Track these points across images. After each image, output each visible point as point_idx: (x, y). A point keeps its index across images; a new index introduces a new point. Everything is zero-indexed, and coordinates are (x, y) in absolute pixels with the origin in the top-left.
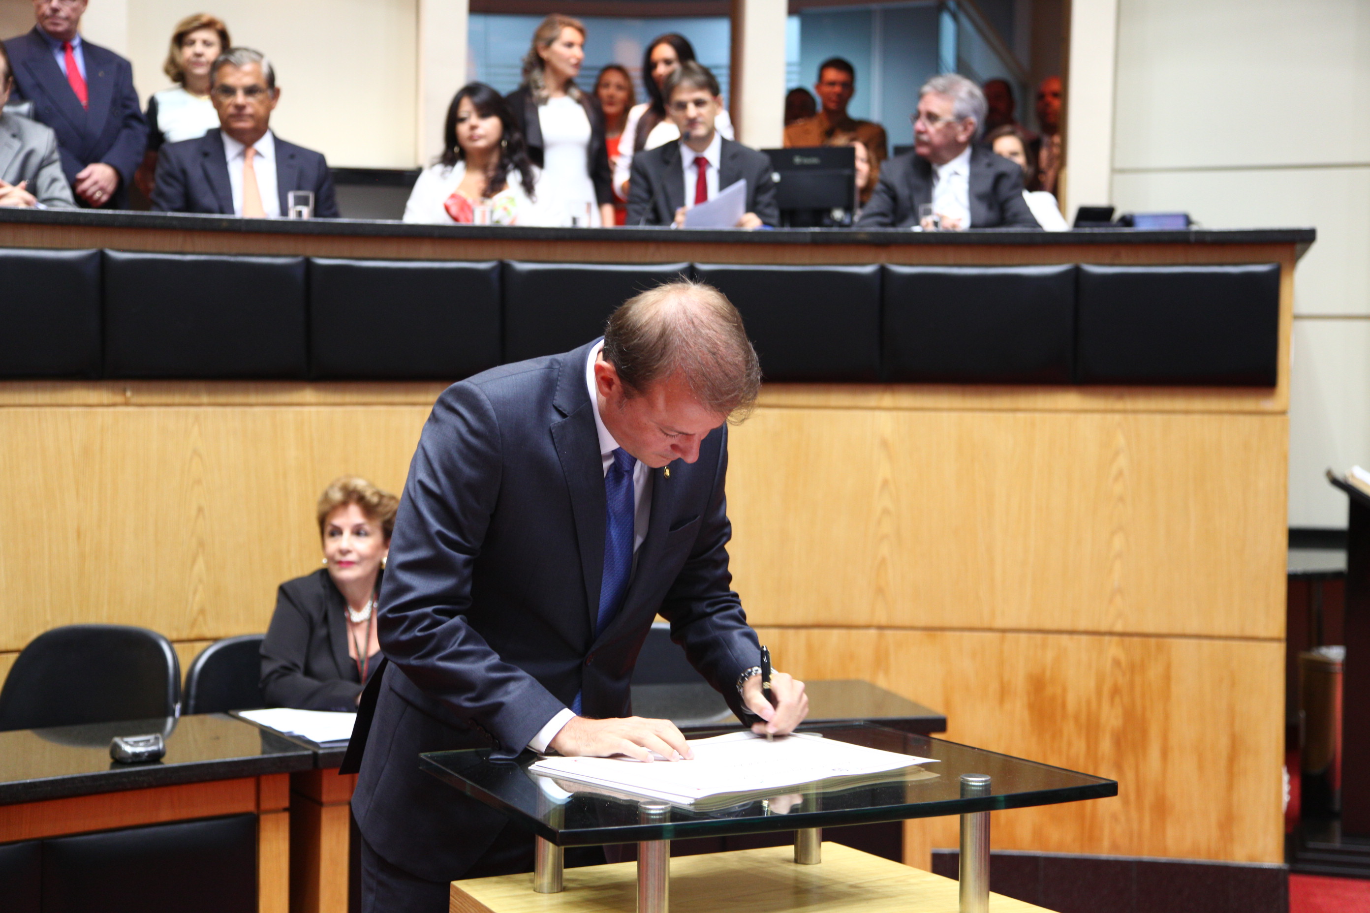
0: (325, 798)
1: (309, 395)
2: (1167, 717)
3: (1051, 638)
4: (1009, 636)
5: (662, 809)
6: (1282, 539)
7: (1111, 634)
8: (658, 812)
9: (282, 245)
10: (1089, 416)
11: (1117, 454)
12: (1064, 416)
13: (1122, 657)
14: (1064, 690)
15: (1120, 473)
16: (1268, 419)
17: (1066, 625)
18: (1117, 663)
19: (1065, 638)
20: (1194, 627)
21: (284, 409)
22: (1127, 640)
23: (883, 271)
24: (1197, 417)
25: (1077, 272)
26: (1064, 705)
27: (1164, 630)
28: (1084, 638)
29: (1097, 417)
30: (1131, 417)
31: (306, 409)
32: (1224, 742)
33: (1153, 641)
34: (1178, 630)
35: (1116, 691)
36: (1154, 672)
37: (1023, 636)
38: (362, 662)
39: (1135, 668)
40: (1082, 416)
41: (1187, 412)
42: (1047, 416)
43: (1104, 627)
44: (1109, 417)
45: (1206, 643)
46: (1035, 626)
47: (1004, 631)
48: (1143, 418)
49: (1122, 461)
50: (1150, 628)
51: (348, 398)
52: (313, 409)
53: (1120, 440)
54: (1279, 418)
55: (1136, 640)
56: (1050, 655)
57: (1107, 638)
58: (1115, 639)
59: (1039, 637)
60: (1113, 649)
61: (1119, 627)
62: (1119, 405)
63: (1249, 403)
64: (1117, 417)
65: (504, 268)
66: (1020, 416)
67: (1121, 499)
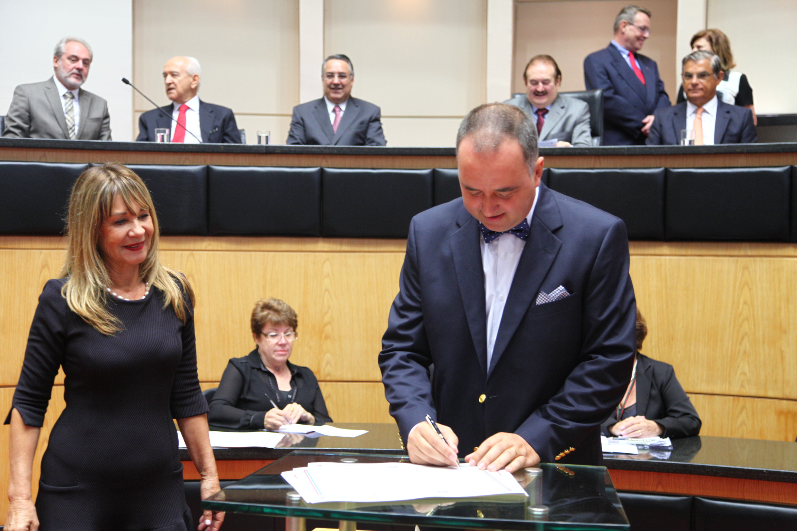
1: (665, 249)
9: (652, 161)
21: (649, 257)
31: (663, 258)
51: (689, 252)
52: (667, 258)
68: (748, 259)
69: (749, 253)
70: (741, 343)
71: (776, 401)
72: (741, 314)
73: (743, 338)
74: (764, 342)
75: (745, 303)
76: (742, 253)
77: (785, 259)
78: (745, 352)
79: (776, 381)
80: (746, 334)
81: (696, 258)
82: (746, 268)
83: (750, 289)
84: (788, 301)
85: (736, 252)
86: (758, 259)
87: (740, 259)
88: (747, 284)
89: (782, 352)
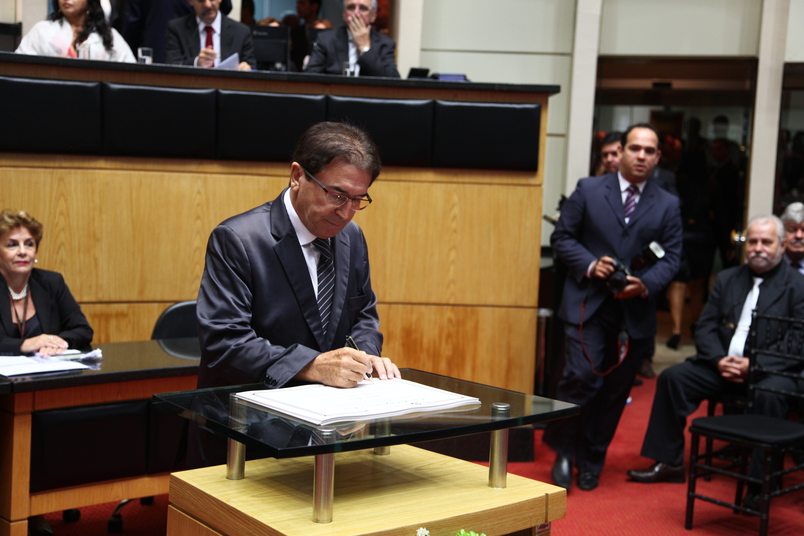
0: (16, 411)
2: (475, 349)
3: (416, 308)
4: (393, 306)
5: (331, 432)
6: (537, 253)
7: (448, 305)
8: (328, 434)
10: (439, 185)
11: (453, 206)
12: (426, 185)
13: (453, 317)
14: (422, 336)
15: (455, 217)
16: (533, 189)
17: (424, 300)
18: (450, 321)
19: (423, 308)
20: (491, 300)
22: (456, 308)
23: (327, 99)
24: (496, 187)
25: (434, 104)
26: (421, 343)
27: (475, 302)
28: (433, 308)
29: (443, 185)
30: (461, 186)
32: (504, 362)
33: (469, 309)
34: (482, 302)
35: (449, 336)
36: (469, 325)
37: (400, 306)
38: (21, 324)
39: (460, 323)
40: (435, 185)
41: (490, 184)
42: (417, 184)
43: (444, 301)
44: (450, 185)
45: (497, 309)
46: (407, 300)
47: (390, 303)
48: (468, 186)
49: (456, 210)
50: (468, 301)
51: (4, 162)
53: (455, 199)
54: (538, 188)
55: (461, 308)
56: (414, 317)
57: (445, 307)
58: (450, 308)
59: (409, 306)
60: (448, 313)
61: (452, 301)
62: (455, 179)
63: (523, 180)
64: (454, 186)
65: (103, 87)
66: (402, 184)
67: (455, 231)
68: (63, 171)
69: (64, 164)
70: (58, 253)
71: (91, 306)
72: (57, 225)
73: (59, 248)
74: (79, 251)
75: (62, 213)
76: (57, 164)
77: (97, 171)
78: (62, 261)
79: (90, 287)
80: (62, 244)
81: (12, 169)
82: (61, 179)
83: (66, 200)
84: (101, 211)
85: (51, 164)
86: (73, 171)
87: (55, 171)
88: (62, 195)
89: (96, 259)
